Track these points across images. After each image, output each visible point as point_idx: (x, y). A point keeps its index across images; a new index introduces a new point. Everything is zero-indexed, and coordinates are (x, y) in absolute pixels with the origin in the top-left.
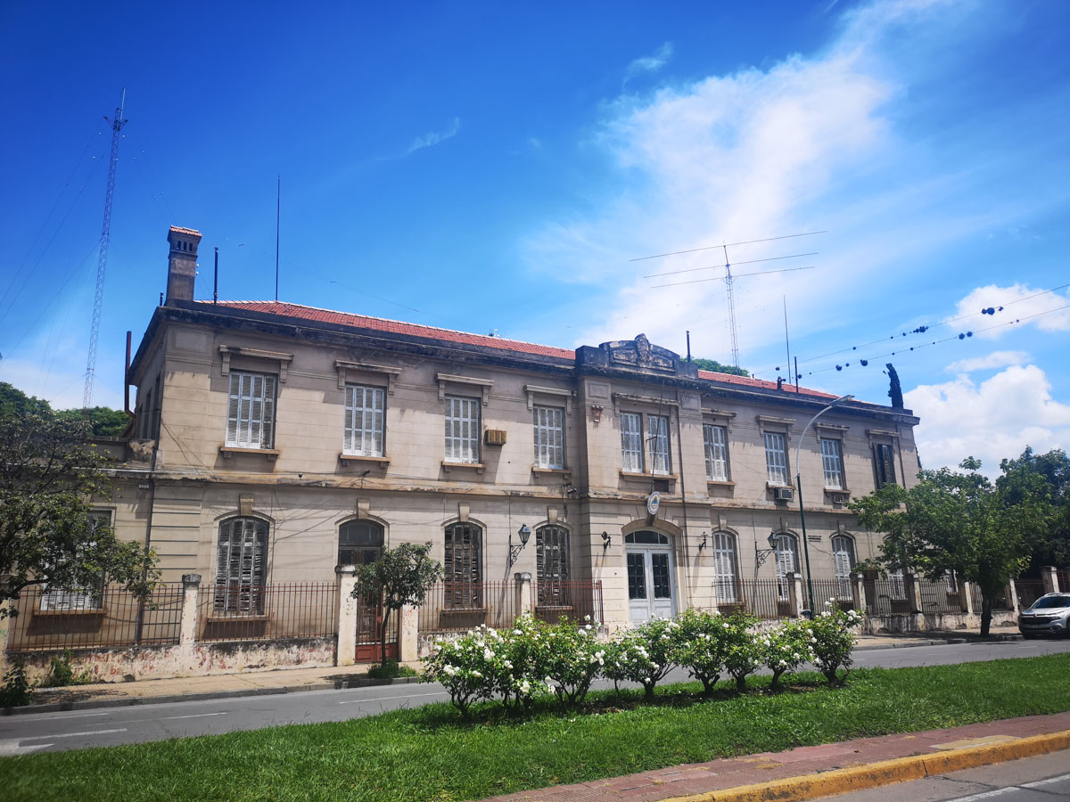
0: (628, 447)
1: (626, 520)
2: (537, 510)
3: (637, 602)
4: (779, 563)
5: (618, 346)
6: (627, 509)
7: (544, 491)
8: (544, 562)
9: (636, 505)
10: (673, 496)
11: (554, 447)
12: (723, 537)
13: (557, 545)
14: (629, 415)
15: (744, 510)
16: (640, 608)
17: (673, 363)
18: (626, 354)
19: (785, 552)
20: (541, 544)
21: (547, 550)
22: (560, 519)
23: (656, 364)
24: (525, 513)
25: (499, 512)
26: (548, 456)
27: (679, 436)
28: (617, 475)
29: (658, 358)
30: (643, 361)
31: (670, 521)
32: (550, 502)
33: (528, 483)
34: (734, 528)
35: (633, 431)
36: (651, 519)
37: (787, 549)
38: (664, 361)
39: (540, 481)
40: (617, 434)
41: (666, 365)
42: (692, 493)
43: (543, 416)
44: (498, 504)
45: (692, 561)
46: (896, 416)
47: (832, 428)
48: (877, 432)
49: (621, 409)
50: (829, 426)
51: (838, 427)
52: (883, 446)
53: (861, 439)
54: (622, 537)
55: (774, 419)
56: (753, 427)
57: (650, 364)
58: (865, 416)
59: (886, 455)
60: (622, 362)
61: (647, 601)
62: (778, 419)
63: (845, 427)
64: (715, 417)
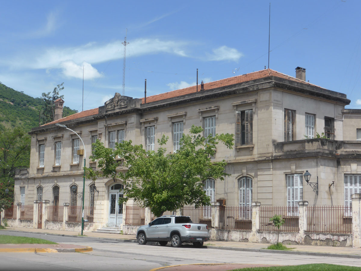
1: (106, 180)
3: (112, 215)
5: (109, 102)
17: (127, 102)
18: (111, 105)
23: (121, 105)
25: (81, 181)
29: (121, 102)
30: (116, 106)
31: (120, 179)
36: (114, 179)
38: (123, 103)
40: (107, 143)
46: (252, 86)
47: (206, 110)
48: (237, 103)
49: (109, 131)
50: (204, 109)
51: (209, 108)
52: (246, 111)
53: (229, 111)
54: (105, 188)
55: (173, 115)
56: (167, 122)
57: (119, 106)
58: (230, 95)
59: (247, 118)
60: (109, 109)
61: (115, 215)
62: (175, 114)
63: (214, 107)
64: (150, 122)
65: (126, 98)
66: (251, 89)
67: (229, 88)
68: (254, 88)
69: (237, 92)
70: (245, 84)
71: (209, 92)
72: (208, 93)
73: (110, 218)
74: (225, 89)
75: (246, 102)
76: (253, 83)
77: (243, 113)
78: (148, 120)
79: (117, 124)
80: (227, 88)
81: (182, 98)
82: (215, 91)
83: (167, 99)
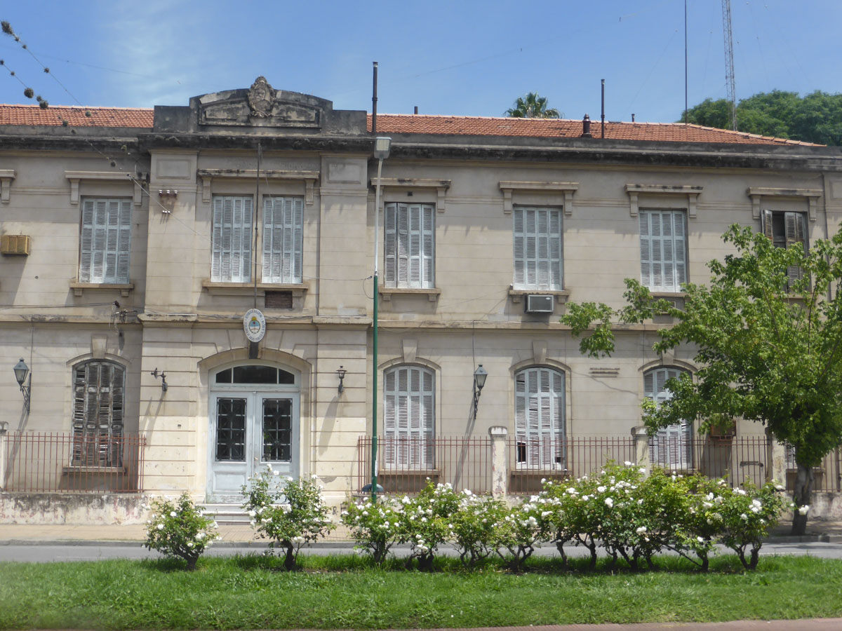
0: (227, 245)
1: (207, 351)
2: (75, 339)
3: (228, 465)
4: (527, 411)
5: (215, 99)
6: (211, 336)
7: (88, 314)
8: (86, 408)
9: (228, 329)
10: (298, 315)
11: (116, 252)
12: (415, 373)
13: (107, 386)
14: (234, 200)
15: (454, 332)
16: (232, 473)
17: (317, 115)
18: (230, 111)
19: (540, 394)
20: (83, 385)
21: (91, 393)
22: (111, 351)
23: (285, 120)
24: (56, 344)
25: (17, 344)
26: (105, 266)
27: (319, 224)
28: (197, 287)
29: (288, 110)
30: (257, 117)
31: (289, 351)
32: (96, 328)
33: (64, 303)
34: (433, 359)
35: (238, 220)
36: (253, 349)
37: (545, 389)
38: (300, 113)
39: (83, 300)
40: (204, 228)
41: (303, 119)
42: (335, 308)
43: (101, 211)
44: (15, 333)
45: (323, 409)
46: (817, 160)
47: (662, 190)
48: (769, 190)
49: (214, 192)
50: (655, 187)
51: (675, 188)
52: (787, 214)
53: (733, 206)
54: (199, 374)
55: (531, 184)
56: (491, 200)
57: (273, 120)
58: (746, 167)
59: (791, 230)
60: (220, 123)
61: (246, 465)
62: (539, 184)
63: (692, 188)
64: (410, 190)
65: (313, 102)
66: (813, 167)
67: (734, 150)
68: (822, 166)
69: (771, 165)
70: (787, 152)
71: (668, 148)
72: (661, 148)
73: (217, 473)
74: (723, 150)
75: (797, 194)
76: (810, 154)
77: (778, 217)
78: (412, 184)
79: (275, 176)
80: (728, 150)
81: (561, 144)
82: (686, 148)
83: (495, 136)
